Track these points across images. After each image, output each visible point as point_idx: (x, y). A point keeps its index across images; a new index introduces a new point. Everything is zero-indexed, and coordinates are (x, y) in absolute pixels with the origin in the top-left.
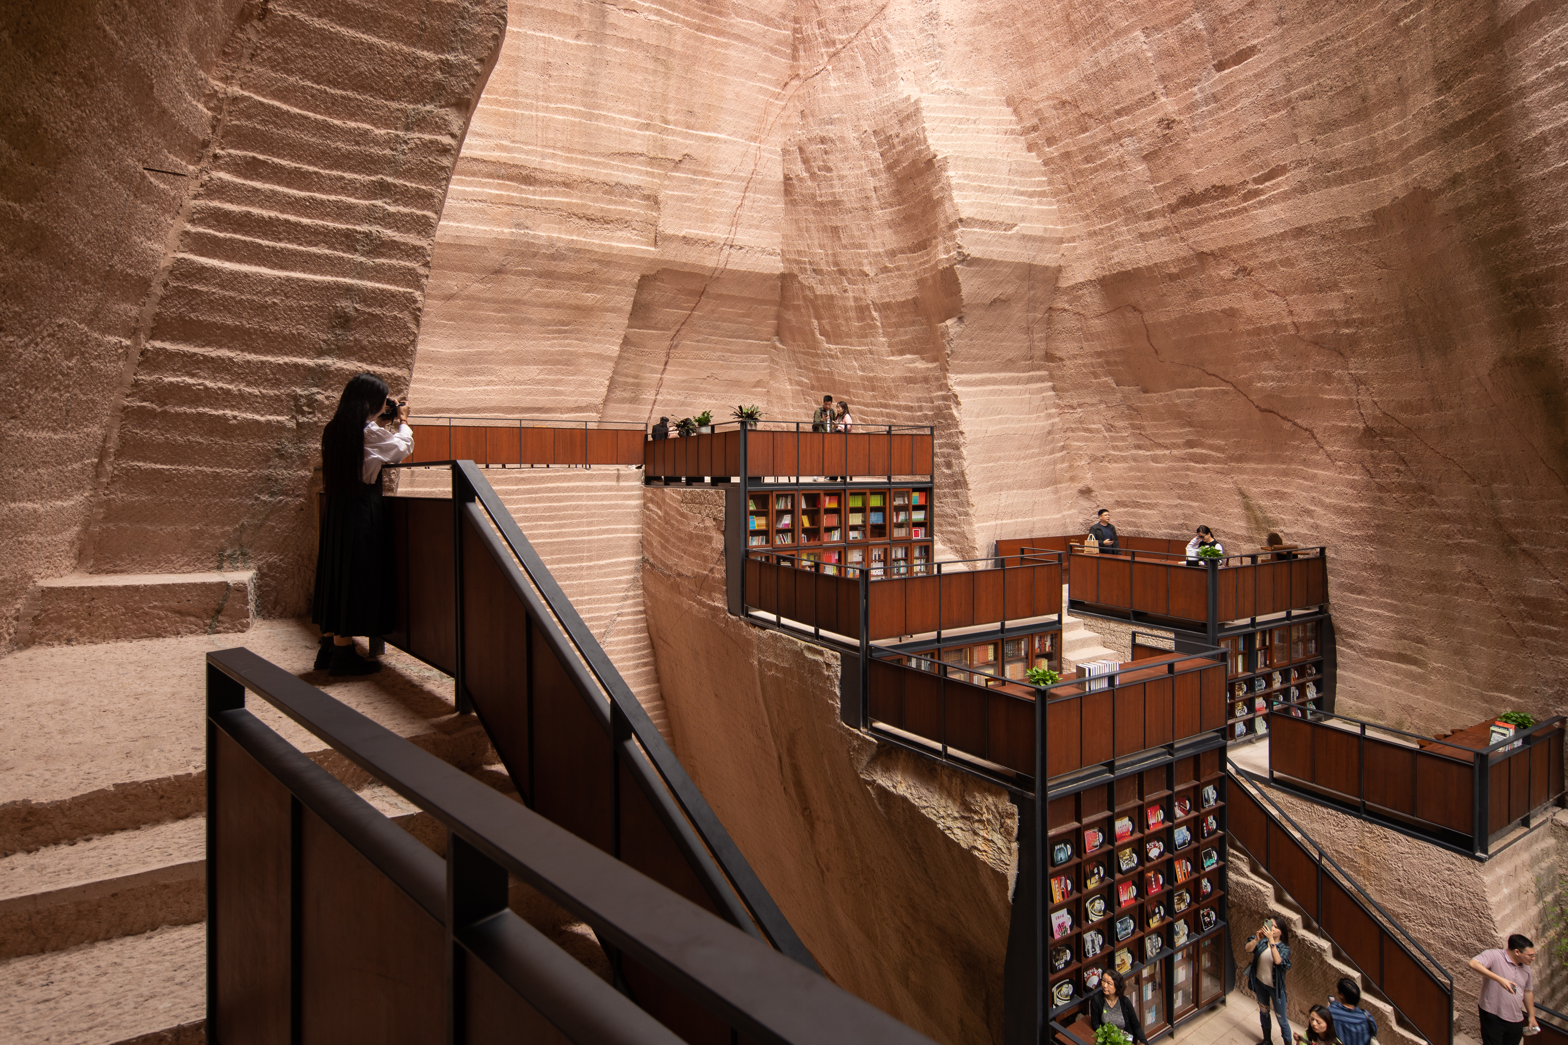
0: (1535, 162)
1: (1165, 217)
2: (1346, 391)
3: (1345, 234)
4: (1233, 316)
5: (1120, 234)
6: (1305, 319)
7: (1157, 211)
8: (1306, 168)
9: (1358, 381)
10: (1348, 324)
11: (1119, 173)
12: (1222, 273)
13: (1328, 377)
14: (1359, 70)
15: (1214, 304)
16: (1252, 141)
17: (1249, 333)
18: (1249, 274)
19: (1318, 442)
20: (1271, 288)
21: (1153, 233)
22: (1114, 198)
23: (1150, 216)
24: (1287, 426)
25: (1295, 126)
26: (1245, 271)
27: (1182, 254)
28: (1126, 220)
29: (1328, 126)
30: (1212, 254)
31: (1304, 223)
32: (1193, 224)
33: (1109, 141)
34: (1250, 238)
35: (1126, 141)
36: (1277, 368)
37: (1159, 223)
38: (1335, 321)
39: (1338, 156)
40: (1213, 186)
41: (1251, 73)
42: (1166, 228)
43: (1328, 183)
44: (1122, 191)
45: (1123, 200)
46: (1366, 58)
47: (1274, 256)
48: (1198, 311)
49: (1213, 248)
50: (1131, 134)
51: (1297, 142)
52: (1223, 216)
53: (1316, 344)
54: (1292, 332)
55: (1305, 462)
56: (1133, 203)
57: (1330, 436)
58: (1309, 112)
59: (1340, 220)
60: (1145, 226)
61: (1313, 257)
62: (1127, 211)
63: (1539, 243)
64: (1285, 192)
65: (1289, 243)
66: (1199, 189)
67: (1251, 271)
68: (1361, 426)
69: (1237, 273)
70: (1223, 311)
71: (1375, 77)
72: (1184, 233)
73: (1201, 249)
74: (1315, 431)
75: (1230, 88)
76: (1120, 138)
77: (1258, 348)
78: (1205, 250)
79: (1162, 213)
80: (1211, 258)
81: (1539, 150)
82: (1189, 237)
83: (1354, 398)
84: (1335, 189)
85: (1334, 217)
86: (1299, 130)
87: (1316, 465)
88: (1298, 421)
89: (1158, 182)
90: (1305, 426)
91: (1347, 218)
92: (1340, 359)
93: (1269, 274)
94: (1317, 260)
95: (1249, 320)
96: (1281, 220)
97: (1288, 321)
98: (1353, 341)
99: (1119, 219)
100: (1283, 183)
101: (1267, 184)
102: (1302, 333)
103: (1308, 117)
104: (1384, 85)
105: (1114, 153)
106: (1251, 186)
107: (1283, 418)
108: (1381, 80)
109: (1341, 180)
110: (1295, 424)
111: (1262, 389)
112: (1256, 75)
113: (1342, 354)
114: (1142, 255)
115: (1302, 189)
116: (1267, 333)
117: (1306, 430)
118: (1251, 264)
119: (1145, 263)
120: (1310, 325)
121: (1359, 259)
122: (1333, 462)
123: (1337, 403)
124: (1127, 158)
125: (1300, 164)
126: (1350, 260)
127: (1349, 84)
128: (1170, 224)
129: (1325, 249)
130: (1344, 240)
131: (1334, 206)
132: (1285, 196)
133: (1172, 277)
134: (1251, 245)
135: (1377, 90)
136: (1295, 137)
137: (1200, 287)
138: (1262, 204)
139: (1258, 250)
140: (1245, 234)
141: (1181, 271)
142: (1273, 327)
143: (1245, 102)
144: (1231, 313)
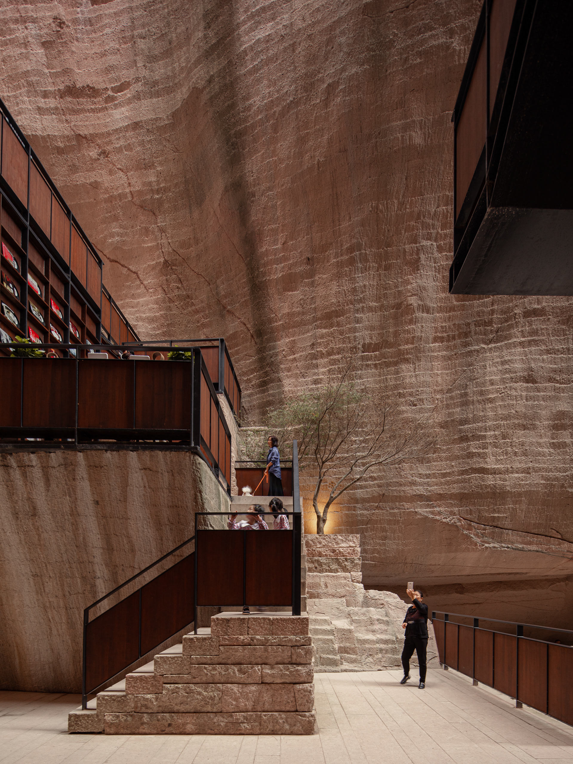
0: (242, 65)
1: (56, 99)
2: (156, 239)
3: (159, 129)
4: (96, 188)
5: (23, 102)
6: (137, 189)
7: (50, 92)
8: (140, 83)
9: (162, 230)
10: (158, 191)
11: (24, 51)
12: (91, 154)
13: (146, 231)
14: (168, 24)
15: (85, 178)
16: (112, 60)
17: (106, 201)
18: (107, 157)
19: (140, 280)
20: (119, 166)
21: (47, 109)
22: (20, 71)
23: (45, 95)
24: (125, 271)
25: (135, 55)
26: (105, 154)
27: (66, 133)
28: (28, 92)
29: (152, 59)
30: (85, 137)
31: (138, 119)
32: (75, 112)
33: (16, 21)
34: (109, 129)
35: (30, 25)
36: (121, 227)
37: (52, 103)
38: (152, 189)
39: (157, 78)
40: (88, 86)
41: (112, 11)
42: (56, 108)
43: (152, 95)
44: (25, 66)
45: (26, 73)
46: (172, 17)
47: (122, 143)
48: (75, 183)
49: (86, 133)
50: (34, 21)
51: (136, 66)
52: (93, 111)
53: (142, 207)
54: (130, 199)
55: (133, 296)
56: (34, 79)
57: (147, 274)
58: (143, 47)
59: (156, 119)
60: (42, 102)
61: (142, 143)
62: (30, 84)
63: (242, 112)
64: (129, 99)
65: (130, 133)
66: (79, 85)
67: (108, 154)
68: (162, 260)
69: (99, 155)
70: (91, 184)
71: (176, 29)
72: (68, 117)
73: (79, 132)
74: (139, 272)
75: (99, 17)
76: (25, 22)
77: (111, 212)
78: (81, 133)
79: (53, 94)
80: (84, 141)
81: (244, 59)
82: (71, 121)
83: (159, 242)
84: (155, 99)
85: (154, 117)
86: (138, 58)
87: (140, 296)
88: (131, 267)
89: (52, 69)
90: (134, 270)
91: (160, 118)
92: (154, 217)
93: (118, 156)
94: (144, 146)
95: (106, 190)
96: (126, 117)
97: (127, 190)
98: (160, 202)
99: (23, 90)
100: (128, 93)
101: (119, 94)
102: (135, 199)
103: (142, 50)
104: (180, 34)
105: (20, 33)
106: (110, 93)
107: (123, 266)
108: (179, 31)
109: (157, 94)
110: (129, 269)
111: (112, 243)
112: (115, 14)
113: (154, 214)
114: (38, 125)
115: (137, 97)
116: (116, 200)
117: (134, 273)
118: (109, 148)
119: (40, 133)
120: (140, 193)
121: (165, 146)
122: (147, 290)
123: (151, 248)
124: (30, 39)
125: (137, 80)
126: (161, 147)
127: (163, 32)
128: (59, 106)
129: (148, 139)
130: (158, 134)
131: (154, 110)
132: (129, 101)
133: (60, 151)
134: (109, 134)
135: (177, 37)
136: (135, 61)
137: (77, 164)
138: (116, 106)
139: (113, 138)
140: (106, 126)
141: (66, 146)
142: (119, 195)
143: (107, 30)
144: (95, 185)
